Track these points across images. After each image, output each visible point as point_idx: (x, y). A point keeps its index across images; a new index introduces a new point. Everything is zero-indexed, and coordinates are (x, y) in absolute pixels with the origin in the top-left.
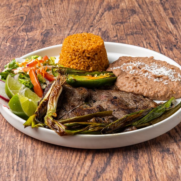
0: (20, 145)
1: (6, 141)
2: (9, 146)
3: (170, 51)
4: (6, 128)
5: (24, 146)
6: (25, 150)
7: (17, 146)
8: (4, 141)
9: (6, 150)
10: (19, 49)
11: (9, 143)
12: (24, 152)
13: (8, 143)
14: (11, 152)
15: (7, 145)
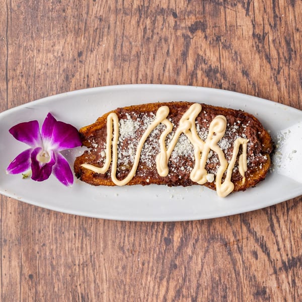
0: (80, 285)
1: (61, 276)
2: (67, 288)
3: (291, 8)
4: (57, 247)
5: (86, 287)
6: (88, 296)
7: (76, 286)
8: (59, 275)
9: (65, 296)
10: (42, 8)
11: (66, 279)
12: (87, 297)
13: (65, 281)
14: (71, 298)
15: (64, 285)
